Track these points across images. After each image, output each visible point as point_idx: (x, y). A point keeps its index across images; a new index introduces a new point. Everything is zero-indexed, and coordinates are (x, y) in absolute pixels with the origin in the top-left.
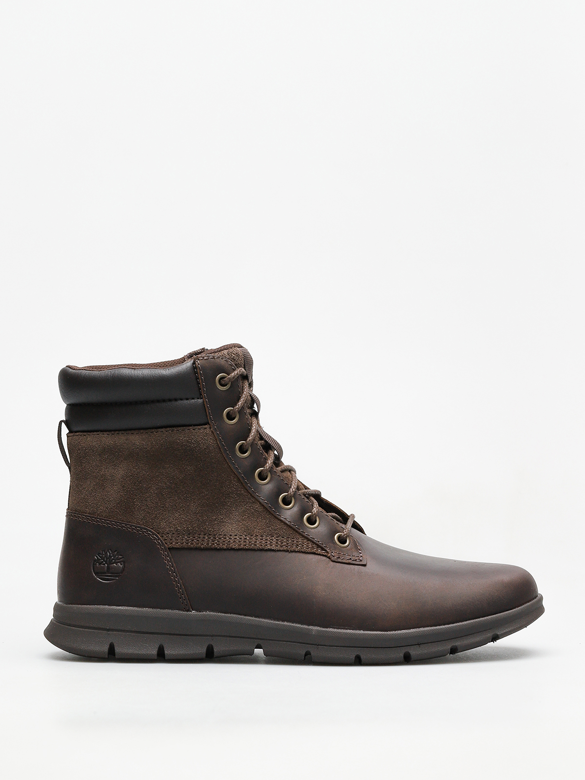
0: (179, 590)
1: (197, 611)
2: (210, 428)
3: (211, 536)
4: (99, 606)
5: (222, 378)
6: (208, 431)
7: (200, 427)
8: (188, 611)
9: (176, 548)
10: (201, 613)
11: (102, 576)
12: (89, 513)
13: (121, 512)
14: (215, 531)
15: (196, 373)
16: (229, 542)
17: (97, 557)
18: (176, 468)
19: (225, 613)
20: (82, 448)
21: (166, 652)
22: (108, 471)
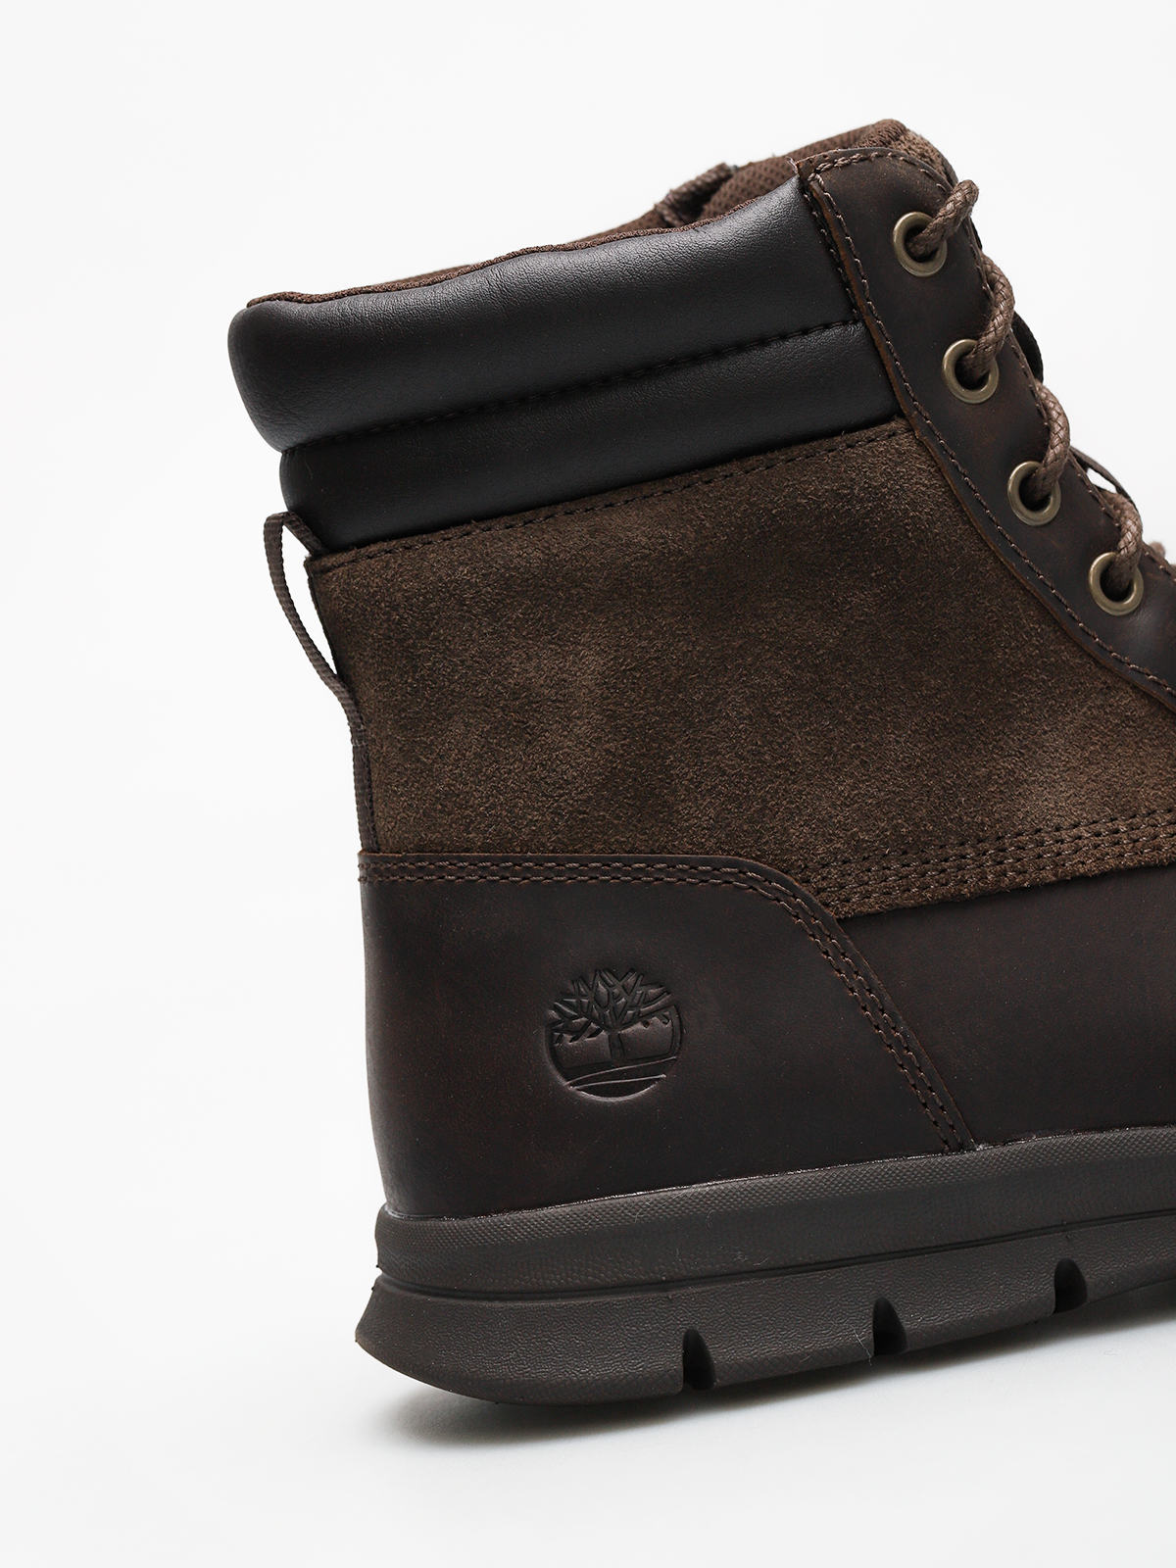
0: (914, 1076)
1: (992, 1142)
2: (910, 430)
3: (986, 845)
4: (607, 1201)
5: (912, 232)
6: (905, 442)
7: (870, 433)
8: (961, 1147)
9: (869, 915)
10: (1012, 1147)
11: (596, 1079)
12: (484, 848)
13: (619, 818)
14: (999, 821)
15: (821, 223)
16: (1059, 854)
17: (556, 1008)
18: (808, 608)
19: (1100, 1130)
20: (408, 599)
21: (907, 1325)
22: (538, 668)
